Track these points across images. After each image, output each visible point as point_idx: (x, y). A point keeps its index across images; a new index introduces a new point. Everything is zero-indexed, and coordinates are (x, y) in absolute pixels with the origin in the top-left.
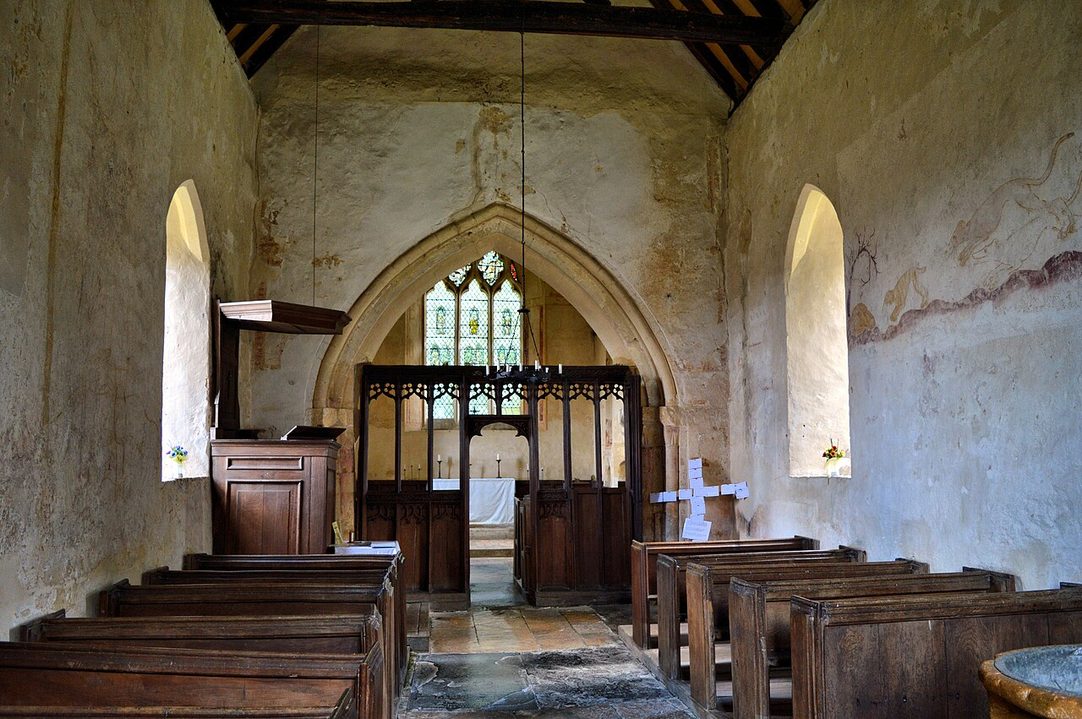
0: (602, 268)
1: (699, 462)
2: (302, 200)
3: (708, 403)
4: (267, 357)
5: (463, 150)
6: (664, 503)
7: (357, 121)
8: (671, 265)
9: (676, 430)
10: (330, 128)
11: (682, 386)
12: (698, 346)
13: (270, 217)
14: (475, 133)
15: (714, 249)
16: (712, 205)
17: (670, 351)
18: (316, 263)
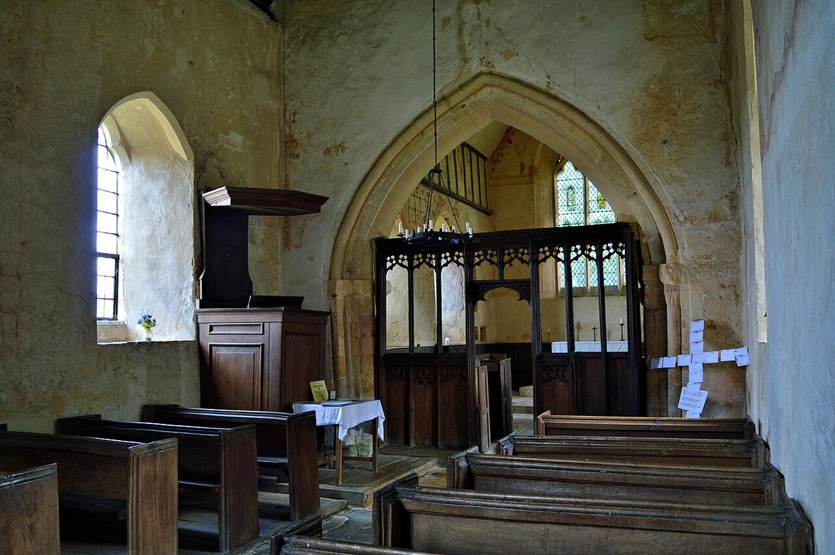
0: (590, 121)
1: (701, 325)
2: (314, 98)
3: (714, 258)
4: (292, 238)
5: (449, 26)
6: (665, 370)
7: (356, 19)
8: (666, 108)
9: (676, 289)
10: (334, 31)
11: (683, 239)
12: (702, 194)
13: (290, 117)
14: (459, 8)
15: (717, 83)
16: (714, 34)
17: (668, 202)
18: (328, 151)
